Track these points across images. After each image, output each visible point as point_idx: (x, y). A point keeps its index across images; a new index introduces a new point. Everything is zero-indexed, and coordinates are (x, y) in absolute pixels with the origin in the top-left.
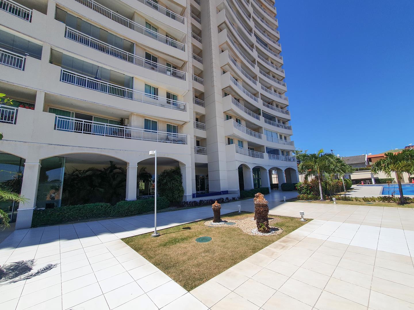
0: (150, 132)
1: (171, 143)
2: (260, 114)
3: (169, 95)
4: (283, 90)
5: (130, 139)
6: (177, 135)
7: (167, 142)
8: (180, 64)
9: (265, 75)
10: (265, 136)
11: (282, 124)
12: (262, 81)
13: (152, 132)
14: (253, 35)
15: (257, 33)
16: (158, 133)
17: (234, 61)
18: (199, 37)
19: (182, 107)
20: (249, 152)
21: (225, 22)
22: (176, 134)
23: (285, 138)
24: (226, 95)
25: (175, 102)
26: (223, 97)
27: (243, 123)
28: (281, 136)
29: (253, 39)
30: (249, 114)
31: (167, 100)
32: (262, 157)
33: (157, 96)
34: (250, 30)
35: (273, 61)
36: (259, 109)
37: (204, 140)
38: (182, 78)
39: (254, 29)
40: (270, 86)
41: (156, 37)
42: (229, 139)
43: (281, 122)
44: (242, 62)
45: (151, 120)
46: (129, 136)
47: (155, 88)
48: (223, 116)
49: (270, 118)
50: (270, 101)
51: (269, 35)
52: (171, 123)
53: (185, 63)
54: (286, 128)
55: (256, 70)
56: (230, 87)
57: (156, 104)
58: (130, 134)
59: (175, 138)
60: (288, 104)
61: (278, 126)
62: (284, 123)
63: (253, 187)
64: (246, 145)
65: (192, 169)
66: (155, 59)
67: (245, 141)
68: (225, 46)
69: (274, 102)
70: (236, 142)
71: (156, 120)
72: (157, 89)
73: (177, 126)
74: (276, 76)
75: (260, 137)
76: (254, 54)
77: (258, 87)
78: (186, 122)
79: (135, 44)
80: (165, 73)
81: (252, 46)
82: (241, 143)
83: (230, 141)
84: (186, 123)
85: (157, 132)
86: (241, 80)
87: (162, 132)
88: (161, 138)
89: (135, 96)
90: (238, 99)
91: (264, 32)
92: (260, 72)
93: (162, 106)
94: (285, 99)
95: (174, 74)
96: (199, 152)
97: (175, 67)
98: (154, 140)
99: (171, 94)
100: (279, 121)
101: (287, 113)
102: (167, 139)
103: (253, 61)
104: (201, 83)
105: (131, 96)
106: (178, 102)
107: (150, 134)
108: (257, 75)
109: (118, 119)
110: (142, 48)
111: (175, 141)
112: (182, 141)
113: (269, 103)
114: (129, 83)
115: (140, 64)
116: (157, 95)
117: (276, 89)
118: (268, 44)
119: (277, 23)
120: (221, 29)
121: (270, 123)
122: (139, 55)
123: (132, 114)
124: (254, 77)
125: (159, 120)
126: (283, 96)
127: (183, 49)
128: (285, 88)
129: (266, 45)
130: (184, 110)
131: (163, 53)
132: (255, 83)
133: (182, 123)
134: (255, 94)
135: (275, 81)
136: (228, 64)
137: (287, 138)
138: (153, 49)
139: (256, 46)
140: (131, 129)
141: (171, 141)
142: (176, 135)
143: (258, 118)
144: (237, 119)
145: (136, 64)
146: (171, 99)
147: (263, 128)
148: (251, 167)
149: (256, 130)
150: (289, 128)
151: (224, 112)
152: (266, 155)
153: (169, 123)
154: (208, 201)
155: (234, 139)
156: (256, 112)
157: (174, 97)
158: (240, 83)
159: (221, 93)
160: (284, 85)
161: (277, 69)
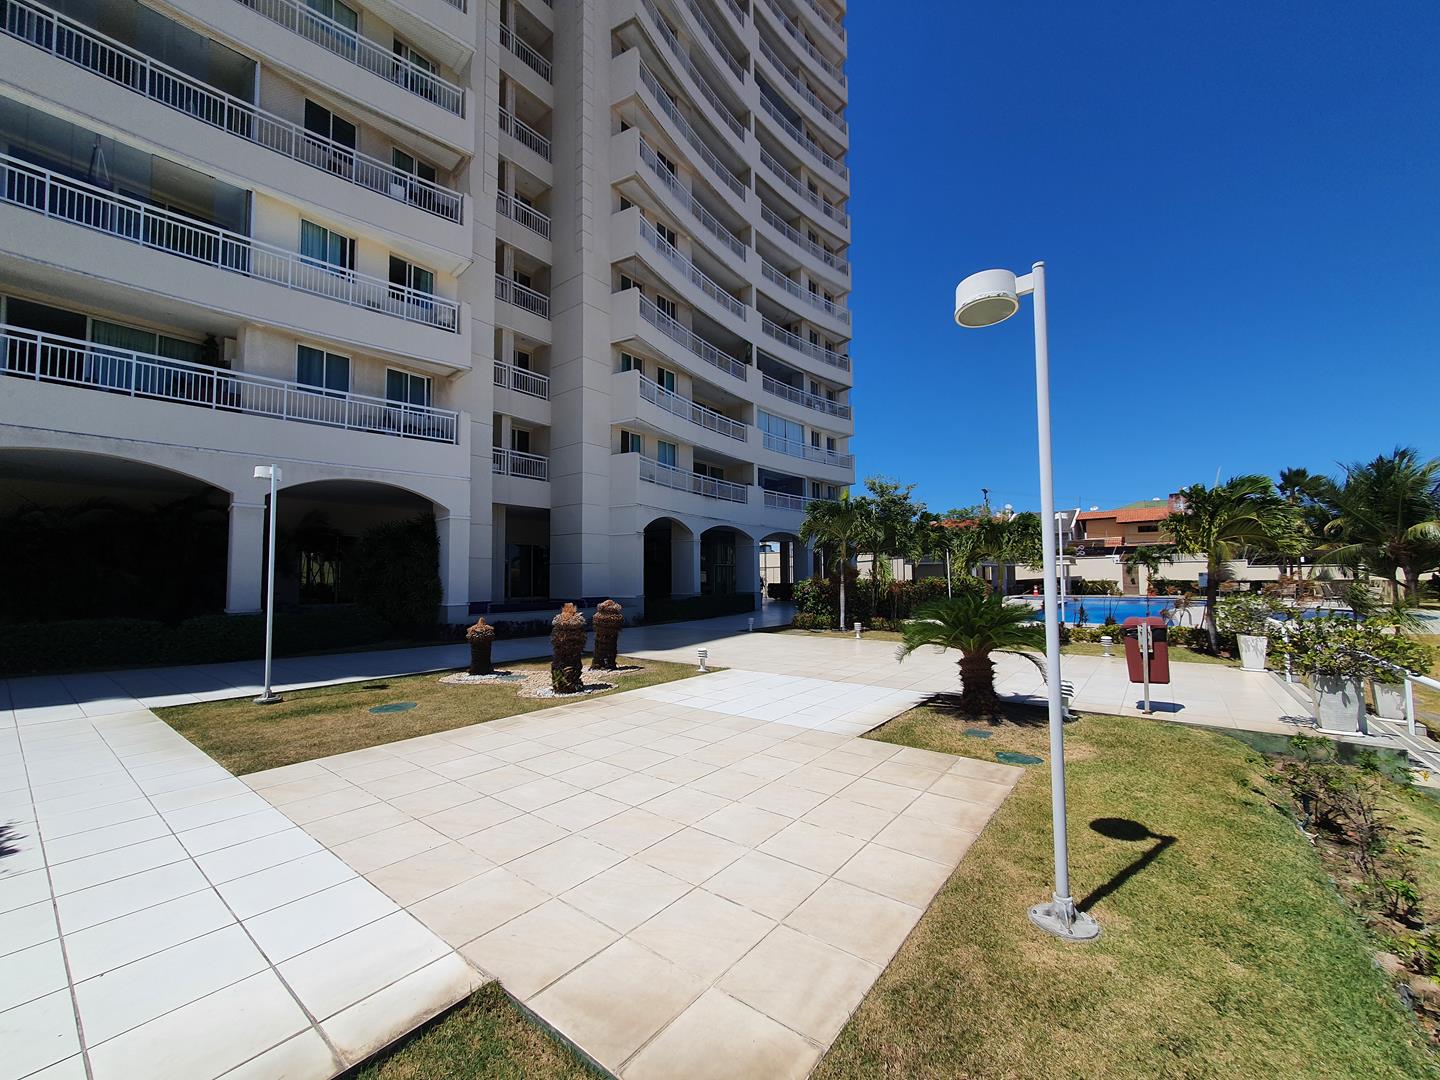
1: (399, 435)
2: (748, 361)
3: (398, 270)
4: (838, 286)
5: (240, 412)
7: (383, 433)
8: (449, 162)
9: (781, 229)
10: (761, 433)
11: (824, 399)
12: (765, 250)
13: (327, 394)
14: (749, 77)
15: (762, 71)
16: (347, 400)
18: (542, 59)
19: (447, 317)
20: (695, 482)
21: (634, 21)
23: (831, 443)
24: (625, 284)
25: (426, 298)
26: (613, 292)
27: (683, 385)
28: (815, 437)
29: (748, 94)
30: (710, 357)
31: (391, 287)
32: (742, 498)
33: (351, 272)
36: (745, 341)
37: (543, 430)
39: (756, 56)
40: (796, 266)
42: (625, 435)
43: (823, 390)
44: (696, 174)
45: (325, 351)
46: (231, 400)
47: (343, 240)
48: (609, 357)
49: (782, 377)
50: (791, 318)
52: (405, 368)
53: (464, 161)
54: (834, 412)
55: (749, 207)
56: (636, 258)
57: (341, 298)
58: (239, 396)
59: (412, 420)
60: (849, 336)
61: (809, 404)
62: (831, 395)
64: (686, 460)
66: (345, 133)
67: (685, 444)
68: (631, 109)
69: (803, 324)
70: (650, 446)
71: (345, 351)
72: (352, 242)
73: (429, 380)
74: (822, 235)
75: (743, 438)
76: (749, 150)
77: (750, 268)
78: (459, 371)
79: (258, 66)
80: (385, 190)
81: (740, 118)
82: (668, 449)
84: (461, 374)
85: (344, 397)
87: (366, 396)
90: (667, 305)
93: (373, 306)
96: (521, 469)
97: (428, 172)
98: (334, 421)
99: (410, 266)
100: (814, 388)
101: (843, 364)
102: (386, 424)
103: (740, 175)
104: (542, 229)
105: (239, 260)
107: (319, 398)
108: (750, 227)
109: (197, 338)
110: (291, 83)
111: (412, 430)
112: (443, 433)
113: (785, 324)
114: (234, 210)
115: (279, 144)
116: (352, 267)
117: (815, 280)
118: (805, 117)
119: (842, 47)
120: (622, 43)
121: (781, 393)
123: (246, 324)
124: (739, 233)
125: (355, 355)
126: (840, 306)
127: (458, 108)
128: (844, 281)
129: (794, 119)
130: (452, 327)
131: (377, 114)
132: (742, 254)
133: (447, 371)
135: (815, 252)
136: (637, 178)
137: (838, 445)
139: (756, 118)
140: (243, 378)
141: (399, 430)
142: (422, 410)
143: (741, 375)
144: (661, 372)
145: (263, 142)
146: (410, 286)
147: (755, 408)
150: (844, 413)
151: (612, 344)
152: (755, 492)
153: (398, 365)
155: (644, 436)
159: (607, 275)
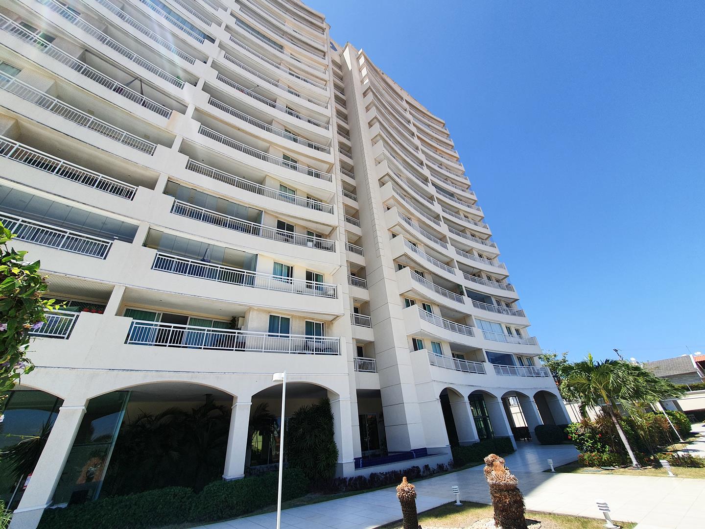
0: (278, 336)
1: (313, 354)
2: (462, 293)
3: (309, 276)
4: (493, 253)
5: (244, 351)
6: (323, 339)
7: (305, 353)
8: (327, 230)
9: (458, 235)
10: (480, 330)
11: (505, 307)
12: (454, 243)
13: (281, 336)
14: (430, 185)
15: (435, 182)
16: (290, 338)
17: (408, 220)
18: (353, 195)
19: (332, 292)
20: (455, 363)
21: (388, 174)
22: (322, 337)
23: (517, 331)
24: (400, 267)
25: (320, 285)
26: (396, 272)
27: (436, 310)
28: (509, 329)
29: (432, 190)
30: (444, 295)
31: (307, 282)
32: (482, 372)
33: (291, 279)
34: (425, 180)
35: (466, 214)
36: (458, 285)
37: (371, 343)
38: (331, 249)
39: (430, 177)
40: (470, 248)
41: (293, 201)
42: (414, 340)
43: (503, 304)
44: (419, 220)
45: (280, 316)
46: (241, 346)
47: (289, 267)
48: (401, 302)
49: (481, 299)
50: (475, 271)
51: (454, 183)
52: (313, 319)
53: (334, 229)
54: (514, 314)
55: (443, 229)
56: (405, 255)
57: (288, 291)
58: (245, 343)
59: (320, 345)
60: (507, 274)
61: (499, 312)
62: (507, 305)
63: (476, 437)
64: (447, 351)
65: (351, 403)
66: (291, 228)
67: (445, 341)
68: (392, 201)
69: (482, 273)
70: (427, 344)
71: (289, 315)
72: (292, 268)
73: (323, 324)
74: (477, 234)
75: (470, 333)
76: (437, 208)
77: (451, 252)
78: (338, 316)
79: (263, 212)
80: (305, 245)
81: (431, 198)
82: (437, 346)
83: (417, 345)
84: (338, 318)
85: (288, 337)
86: (422, 244)
87: (297, 335)
88: (296, 346)
89: (257, 281)
90: (420, 273)
91: (446, 179)
92: (450, 231)
93: (299, 292)
94: (501, 266)
95: (318, 245)
96: (363, 367)
97: (319, 236)
98: (283, 350)
99: (314, 274)
100: (499, 303)
101: (509, 287)
102: (306, 348)
103: (437, 218)
104: (360, 253)
105: (251, 282)
106: (324, 285)
107: (277, 340)
108: (446, 236)
109: (227, 319)
110: (273, 215)
111: (320, 351)
112: (331, 350)
113: (474, 274)
114: (250, 263)
115: (269, 236)
116: (291, 277)
117: (481, 253)
118: (455, 193)
119: (462, 168)
120: (383, 183)
121: (483, 308)
122: (268, 224)
123: (250, 308)
124: (442, 239)
125: (293, 316)
126: (496, 261)
127: (331, 211)
128: (496, 251)
129: (451, 195)
130: (334, 296)
131: (303, 219)
132: (446, 247)
133: (331, 318)
134: (448, 264)
135: (477, 242)
136: (399, 225)
137: (522, 331)
138: (289, 216)
139: (436, 197)
140: (246, 334)
141: (313, 351)
142: (321, 339)
143: (461, 301)
144: (424, 305)
145: (263, 236)
146: (314, 281)
147: (473, 317)
148: (465, 393)
149: (460, 321)
150: (520, 314)
151: (400, 295)
152: (488, 366)
153: (310, 318)
154: (388, 476)
155: (423, 340)
156: (456, 290)
157: (318, 278)
158: (421, 248)
159: (392, 265)
160: (493, 246)
161: (476, 224)
